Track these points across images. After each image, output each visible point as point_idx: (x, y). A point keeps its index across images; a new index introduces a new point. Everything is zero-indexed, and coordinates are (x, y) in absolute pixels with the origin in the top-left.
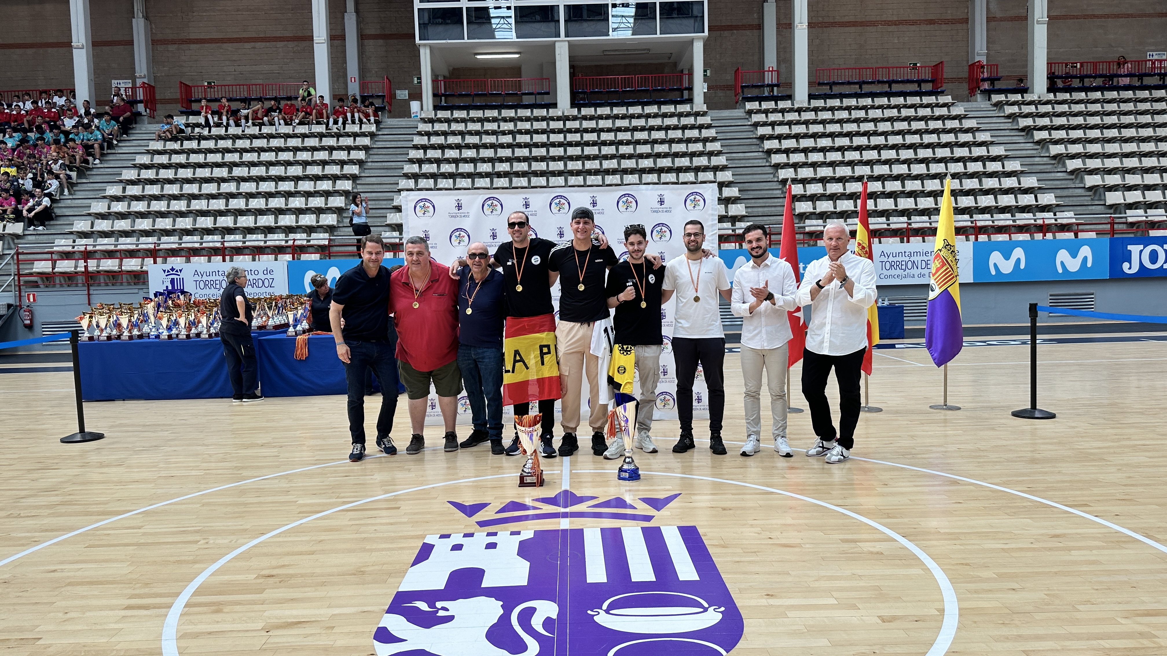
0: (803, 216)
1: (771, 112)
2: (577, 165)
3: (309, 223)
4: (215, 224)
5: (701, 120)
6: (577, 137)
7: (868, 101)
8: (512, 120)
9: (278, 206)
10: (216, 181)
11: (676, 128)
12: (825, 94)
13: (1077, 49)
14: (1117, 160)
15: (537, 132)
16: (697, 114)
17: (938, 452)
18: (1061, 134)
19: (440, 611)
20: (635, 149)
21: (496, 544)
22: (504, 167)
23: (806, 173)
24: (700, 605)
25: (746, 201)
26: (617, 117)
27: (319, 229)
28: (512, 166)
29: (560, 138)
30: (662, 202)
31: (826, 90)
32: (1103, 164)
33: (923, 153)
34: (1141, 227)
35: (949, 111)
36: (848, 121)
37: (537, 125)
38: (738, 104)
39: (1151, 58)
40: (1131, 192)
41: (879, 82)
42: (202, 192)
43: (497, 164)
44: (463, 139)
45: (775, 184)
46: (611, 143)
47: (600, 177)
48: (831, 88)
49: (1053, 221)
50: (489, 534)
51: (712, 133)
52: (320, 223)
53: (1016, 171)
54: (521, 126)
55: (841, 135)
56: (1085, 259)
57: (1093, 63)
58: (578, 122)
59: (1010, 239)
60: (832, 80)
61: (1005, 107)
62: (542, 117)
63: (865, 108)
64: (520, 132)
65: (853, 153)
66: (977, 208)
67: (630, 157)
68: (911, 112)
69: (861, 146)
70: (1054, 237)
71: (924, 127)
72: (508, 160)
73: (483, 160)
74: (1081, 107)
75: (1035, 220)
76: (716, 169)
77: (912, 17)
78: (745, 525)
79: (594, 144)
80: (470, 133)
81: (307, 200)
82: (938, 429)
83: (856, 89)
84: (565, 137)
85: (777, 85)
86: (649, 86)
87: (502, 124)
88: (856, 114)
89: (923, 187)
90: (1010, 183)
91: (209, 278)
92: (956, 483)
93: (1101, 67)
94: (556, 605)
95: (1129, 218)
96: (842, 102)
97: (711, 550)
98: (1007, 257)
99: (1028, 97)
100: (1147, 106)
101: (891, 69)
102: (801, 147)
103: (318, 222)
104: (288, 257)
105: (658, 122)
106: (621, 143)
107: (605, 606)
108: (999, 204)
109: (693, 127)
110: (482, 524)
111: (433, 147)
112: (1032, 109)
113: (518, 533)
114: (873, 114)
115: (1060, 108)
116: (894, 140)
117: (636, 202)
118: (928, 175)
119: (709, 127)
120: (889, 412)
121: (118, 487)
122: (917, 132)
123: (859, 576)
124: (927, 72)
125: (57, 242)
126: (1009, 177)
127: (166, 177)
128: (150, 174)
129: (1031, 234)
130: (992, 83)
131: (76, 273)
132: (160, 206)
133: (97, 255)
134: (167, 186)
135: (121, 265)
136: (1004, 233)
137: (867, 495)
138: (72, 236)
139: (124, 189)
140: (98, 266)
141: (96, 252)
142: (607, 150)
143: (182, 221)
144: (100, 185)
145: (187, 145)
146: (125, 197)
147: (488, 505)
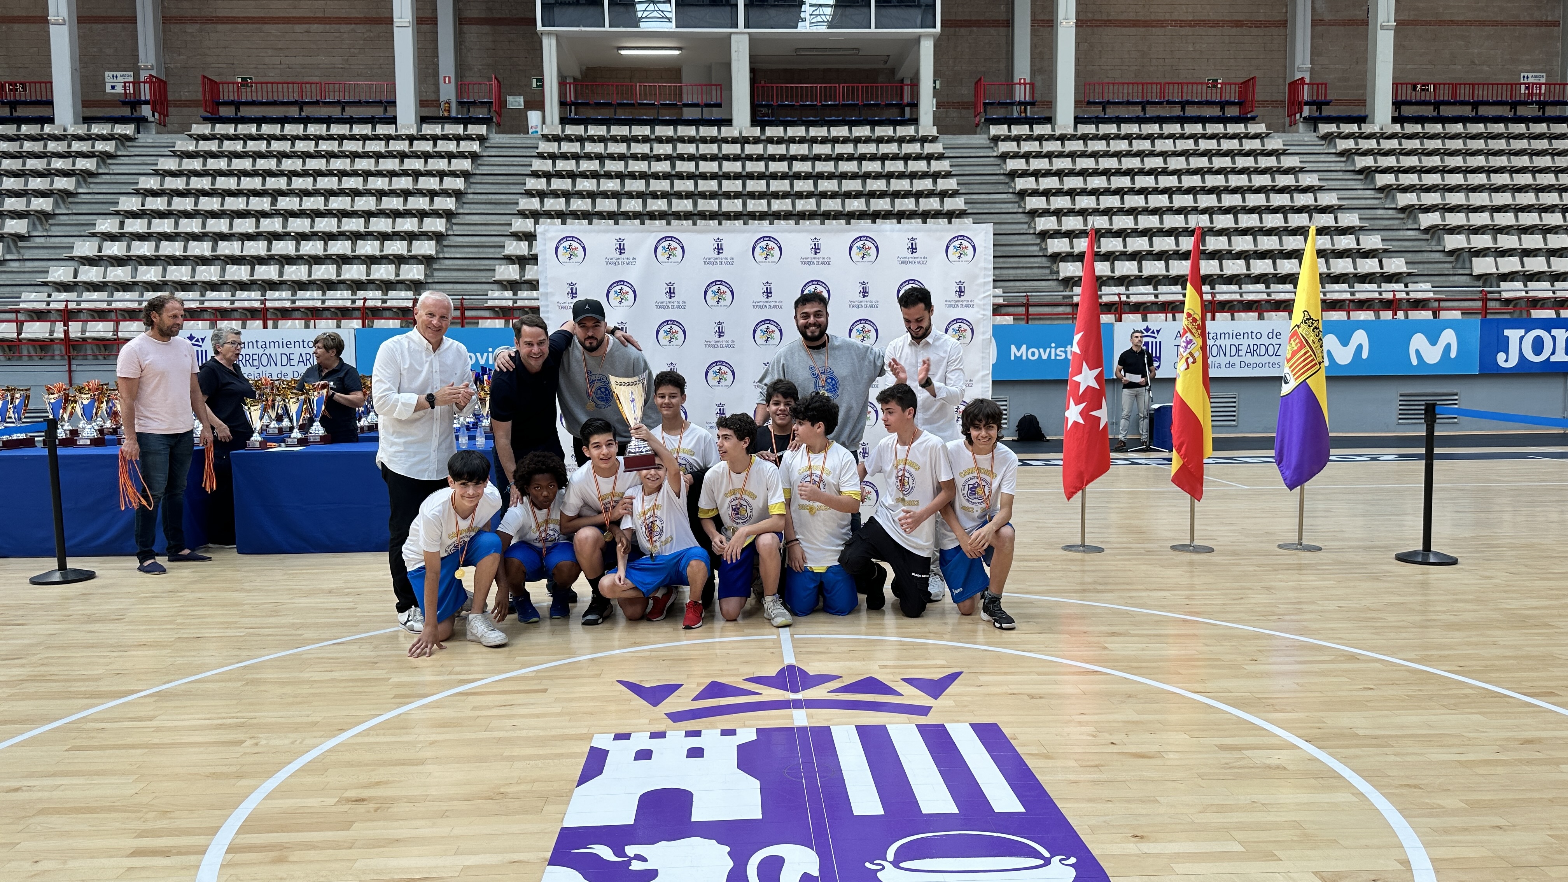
0: (1069, 282)
1: (1025, 140)
2: (760, 205)
3: (385, 277)
4: (252, 274)
5: (929, 148)
6: (760, 167)
7: (1154, 128)
8: (669, 140)
9: (341, 252)
10: (254, 216)
11: (895, 157)
12: (1097, 117)
13: (1429, 67)
14: (1486, 215)
15: (704, 158)
16: (924, 140)
17: (1311, 612)
18: (1411, 179)
19: (633, 862)
20: (840, 185)
21: (703, 750)
22: (660, 205)
23: (1072, 223)
24: (1036, 855)
26: (814, 140)
27: (399, 286)
28: (670, 204)
29: (736, 167)
30: (913, 249)
31: (1097, 111)
32: (1468, 219)
33: (1229, 200)
34: (1519, 306)
35: (1263, 144)
36: (1129, 154)
37: (704, 149)
38: (979, 128)
39: (1526, 81)
40: (1506, 259)
41: (1169, 103)
42: (234, 231)
43: (649, 201)
44: (602, 164)
45: (1030, 237)
46: (807, 176)
48: (1104, 110)
49: (1404, 295)
50: (689, 734)
51: (944, 166)
52: (401, 277)
53: (1353, 227)
54: (682, 149)
55: (1119, 172)
56: (1448, 346)
57: (1452, 84)
58: (761, 146)
59: (1349, 318)
60: (1106, 99)
61: (1337, 140)
62: (712, 137)
63: (1150, 137)
64: (681, 158)
65: (1136, 197)
67: (834, 195)
68: (1212, 145)
69: (1147, 188)
70: (1407, 317)
71: (1230, 165)
72: (665, 195)
73: (630, 195)
74: (1436, 144)
75: (1380, 294)
76: (951, 215)
77: (1213, 16)
78: (1070, 721)
80: (611, 157)
81: (382, 245)
83: (1137, 111)
84: (743, 167)
85: (1032, 104)
86: (858, 100)
87: (656, 145)
88: (1139, 145)
90: (1346, 242)
92: (1353, 658)
93: (1462, 91)
94: (814, 853)
95: (1503, 293)
96: (1119, 128)
97: (1031, 763)
98: (1345, 342)
99: (1367, 128)
100: (1523, 144)
101: (1185, 87)
102: (1066, 187)
103: (397, 275)
104: (356, 324)
105: (871, 148)
106: (820, 176)
107: (891, 854)
108: (1332, 270)
109: (918, 157)
110: (676, 717)
111: (560, 175)
112: (1372, 144)
113: (733, 732)
114: (1162, 145)
115: (1409, 144)
116: (1189, 181)
117: (877, 248)
118: (1236, 230)
119: (941, 157)
120: (1222, 553)
121: (115, 654)
122: (1220, 171)
123: (1263, 804)
124: (1233, 91)
125: (24, 296)
126: (1345, 234)
127: (182, 208)
128: (159, 203)
129: (1377, 312)
130: (1319, 109)
131: (52, 340)
132: (174, 248)
133: (82, 316)
134: (183, 222)
135: (116, 331)
136: (1341, 309)
137: (1234, 677)
138: (46, 288)
139: (122, 224)
140: (84, 331)
141: (80, 311)
142: (801, 186)
143: (204, 271)
144: (87, 217)
145: (213, 164)
146: (123, 235)
147: (679, 686)
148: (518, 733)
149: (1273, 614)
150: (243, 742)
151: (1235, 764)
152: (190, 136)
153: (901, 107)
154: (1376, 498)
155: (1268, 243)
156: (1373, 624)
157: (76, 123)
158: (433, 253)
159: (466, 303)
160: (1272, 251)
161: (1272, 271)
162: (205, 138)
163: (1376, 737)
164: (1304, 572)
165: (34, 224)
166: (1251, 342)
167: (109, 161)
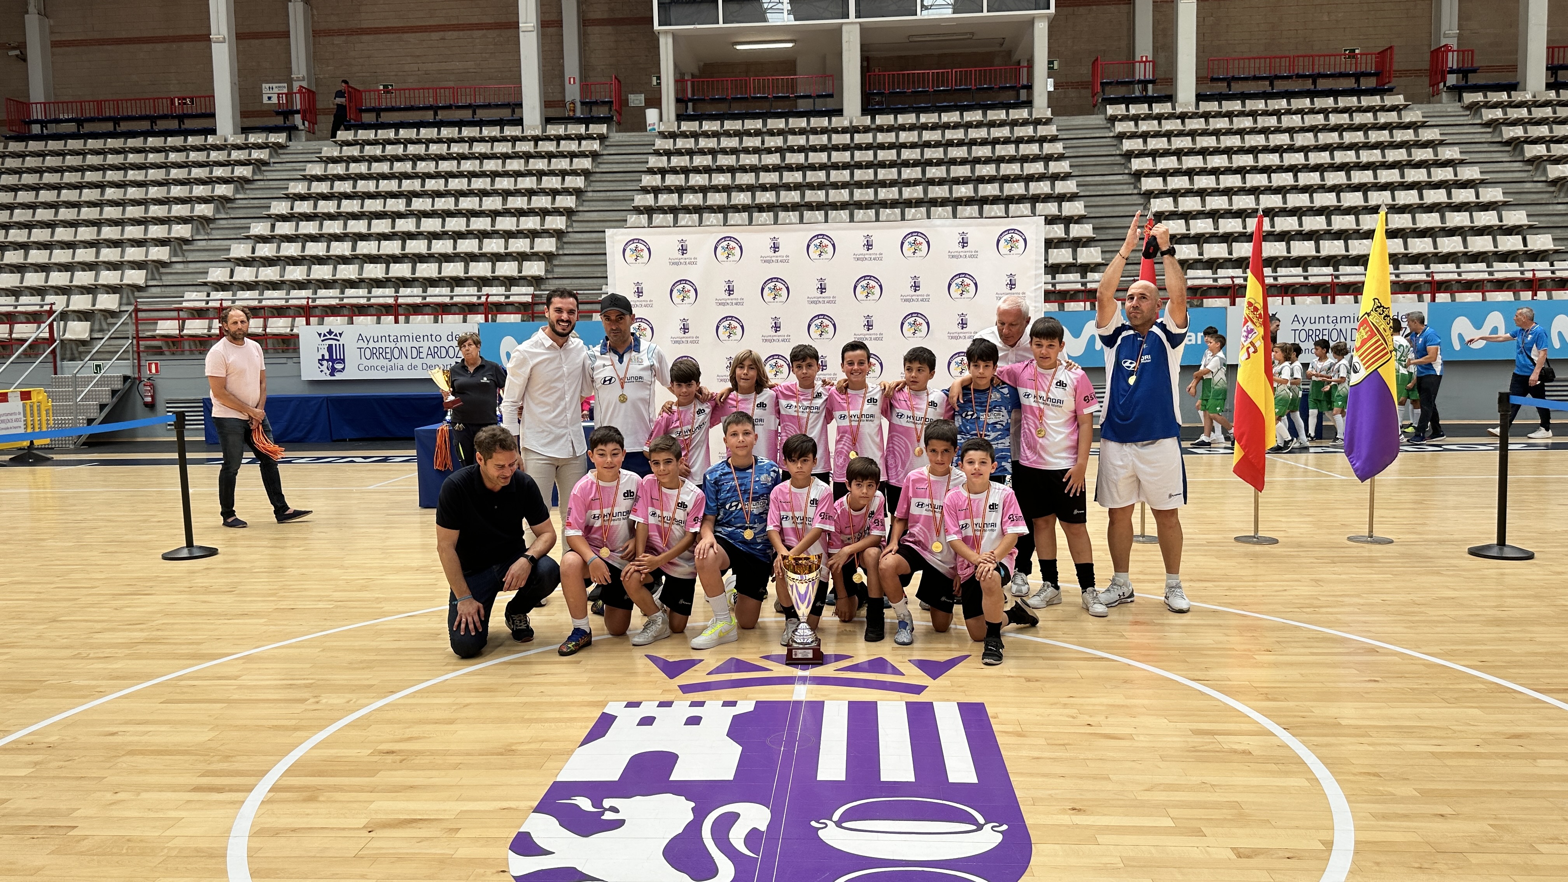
1: (1143, 119)
2: (868, 194)
3: (508, 274)
4: (387, 273)
5: (1042, 131)
6: (868, 155)
7: (1283, 104)
8: (781, 132)
9: (469, 250)
10: (390, 217)
11: (1007, 141)
12: (1220, 94)
15: (814, 149)
16: (1037, 122)
17: (1350, 605)
19: (607, 813)
20: (948, 171)
21: (700, 718)
22: (768, 197)
23: (1190, 204)
24: (973, 821)
25: (1102, 243)
26: (925, 127)
27: (522, 282)
28: (778, 196)
29: (846, 156)
30: (964, 243)
31: (1222, 87)
33: (1359, 177)
35: (1400, 117)
36: (1253, 131)
37: (814, 140)
38: (1096, 109)
41: (1299, 76)
42: (373, 230)
43: (758, 194)
44: (714, 159)
46: (916, 164)
47: (898, 211)
48: (1229, 86)
49: (1549, 274)
50: (694, 704)
51: (1058, 149)
52: (524, 273)
53: (1496, 203)
54: (793, 140)
55: (1242, 151)
58: (870, 135)
59: (1484, 299)
60: (1230, 75)
61: (1484, 110)
62: (822, 128)
63: (1277, 113)
64: (791, 150)
65: (1258, 176)
66: (1436, 254)
67: (941, 182)
68: (1344, 119)
69: (1270, 167)
70: (1550, 297)
71: (1363, 139)
72: (774, 187)
73: (740, 188)
75: (1522, 273)
76: (1061, 198)
78: (1055, 704)
79: (893, 164)
80: (724, 151)
81: (507, 242)
82: (1358, 570)
83: (1265, 86)
84: (852, 156)
85: (1152, 82)
86: (970, 84)
87: (767, 138)
88: (1264, 121)
89: (1358, 223)
90: (1487, 218)
91: (377, 345)
92: (1374, 651)
94: (768, 811)
96: (1244, 105)
97: (1000, 740)
98: (1478, 325)
99: (1518, 96)
101: (1316, 59)
102: (1184, 167)
103: (520, 271)
104: (480, 318)
105: (982, 133)
106: (930, 163)
107: (837, 815)
108: (1470, 249)
109: (1031, 140)
110: (686, 689)
111: (674, 171)
112: (1523, 113)
113: (733, 704)
114: (1288, 121)
116: (1316, 158)
117: (928, 243)
118: (1365, 208)
119: (1054, 139)
120: (1286, 545)
122: (1351, 147)
123: (1212, 786)
124: (1370, 62)
125: (189, 295)
126: (1486, 210)
127: (326, 211)
128: (305, 207)
129: (1516, 292)
130: (1465, 77)
131: (210, 336)
132: (318, 249)
134: (327, 223)
135: (265, 327)
136: (1476, 290)
137: (1240, 666)
138: (206, 288)
139: (273, 227)
142: (908, 173)
143: (344, 269)
144: (243, 221)
145: (354, 168)
146: (273, 237)
147: (697, 662)
149: (1311, 606)
150: (307, 700)
151: (1202, 748)
152: (335, 142)
153: (1016, 89)
155: (1401, 221)
156: (1411, 619)
157: (235, 133)
158: (553, 249)
160: (1403, 229)
163: (1357, 727)
165: (197, 229)
167: (264, 168)
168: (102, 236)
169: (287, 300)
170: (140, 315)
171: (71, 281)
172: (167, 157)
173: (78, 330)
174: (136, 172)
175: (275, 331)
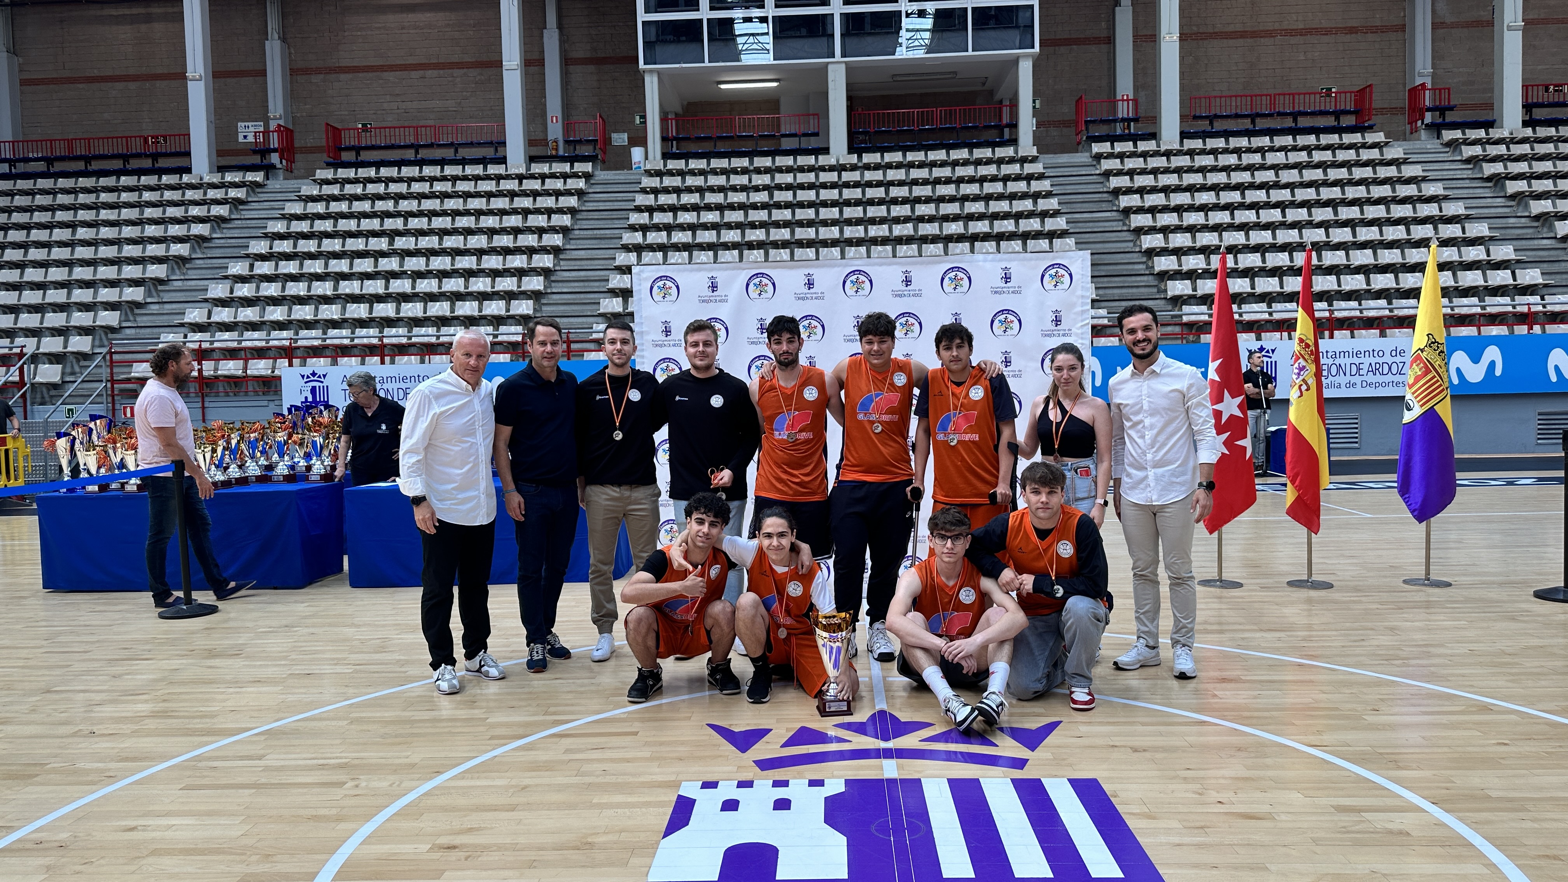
0: (1178, 301)
1: (1128, 157)
2: (858, 232)
3: (496, 312)
4: (371, 313)
5: (1029, 168)
6: (857, 193)
7: (1265, 141)
8: (767, 171)
9: (455, 289)
10: (372, 256)
11: (994, 179)
12: (1204, 132)
13: (1561, 67)
15: (802, 187)
16: (1023, 160)
17: (1439, 656)
18: (1546, 185)
20: (937, 209)
21: (790, 801)
22: (758, 235)
23: (1180, 240)
25: (1095, 280)
26: (911, 165)
27: (510, 321)
28: (768, 234)
29: (834, 194)
30: (1007, 278)
31: (1204, 125)
33: (1346, 213)
35: (1382, 154)
36: (1238, 168)
37: (802, 178)
38: (1081, 146)
41: (1280, 114)
42: (354, 270)
43: (748, 231)
44: (702, 197)
45: (1136, 255)
46: (905, 201)
47: (889, 248)
48: (1211, 124)
49: (1540, 308)
50: (777, 784)
51: (1045, 186)
52: (511, 313)
53: (1483, 237)
54: (780, 178)
55: (1228, 187)
58: (858, 173)
59: (1479, 333)
60: (1213, 112)
61: (1463, 147)
62: (809, 166)
63: (1260, 150)
64: (779, 187)
65: (1247, 212)
67: (931, 219)
68: (1327, 156)
69: (1258, 203)
70: (1543, 331)
71: (1347, 176)
72: (763, 225)
73: (729, 226)
75: (1514, 307)
76: (1051, 235)
77: (1325, 24)
78: (1175, 777)
80: (711, 189)
81: (493, 281)
83: (1247, 124)
84: (840, 194)
85: (1136, 120)
86: (955, 123)
87: (754, 176)
88: (1248, 158)
90: (1474, 253)
96: (1227, 142)
97: (1131, 823)
98: (1476, 359)
99: (1495, 134)
101: (1297, 97)
102: (1172, 204)
103: (508, 310)
105: (969, 171)
106: (918, 200)
108: (1460, 284)
109: (1018, 178)
110: (765, 765)
111: (662, 209)
112: (1502, 149)
113: (821, 783)
114: (1273, 158)
115: (1542, 149)
116: (1302, 194)
117: (969, 278)
118: (1354, 243)
119: (1041, 177)
120: (1341, 590)
121: (231, 690)
122: (1336, 183)
123: (1384, 875)
124: (1348, 99)
126: (1473, 245)
127: (306, 250)
128: (285, 246)
129: (1510, 326)
130: (1442, 115)
132: (298, 289)
133: (216, 355)
134: (307, 262)
135: (245, 369)
136: (1470, 325)
137: (1352, 729)
138: (182, 329)
139: (252, 266)
140: (216, 369)
141: (213, 350)
142: (898, 211)
143: (326, 309)
144: (220, 261)
145: (335, 207)
146: (252, 277)
147: (767, 731)
148: (608, 779)
149: (1398, 658)
150: (345, 783)
151: (1353, 829)
152: (315, 181)
154: (1513, 527)
155: (1389, 256)
156: (1509, 670)
157: (211, 172)
158: (541, 288)
159: (571, 336)
160: (1394, 264)
161: (1394, 285)
162: (328, 182)
163: (1511, 800)
164: (1433, 610)
165: (173, 269)
166: (1373, 361)
167: (241, 207)
168: (74, 277)
169: (267, 341)
170: (116, 357)
171: (41, 323)
172: (140, 196)
173: (49, 373)
174: (109, 211)
175: (256, 373)
